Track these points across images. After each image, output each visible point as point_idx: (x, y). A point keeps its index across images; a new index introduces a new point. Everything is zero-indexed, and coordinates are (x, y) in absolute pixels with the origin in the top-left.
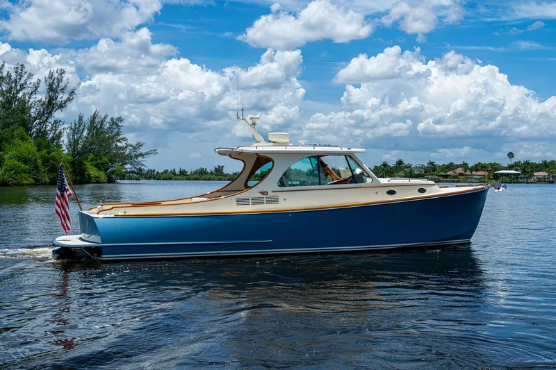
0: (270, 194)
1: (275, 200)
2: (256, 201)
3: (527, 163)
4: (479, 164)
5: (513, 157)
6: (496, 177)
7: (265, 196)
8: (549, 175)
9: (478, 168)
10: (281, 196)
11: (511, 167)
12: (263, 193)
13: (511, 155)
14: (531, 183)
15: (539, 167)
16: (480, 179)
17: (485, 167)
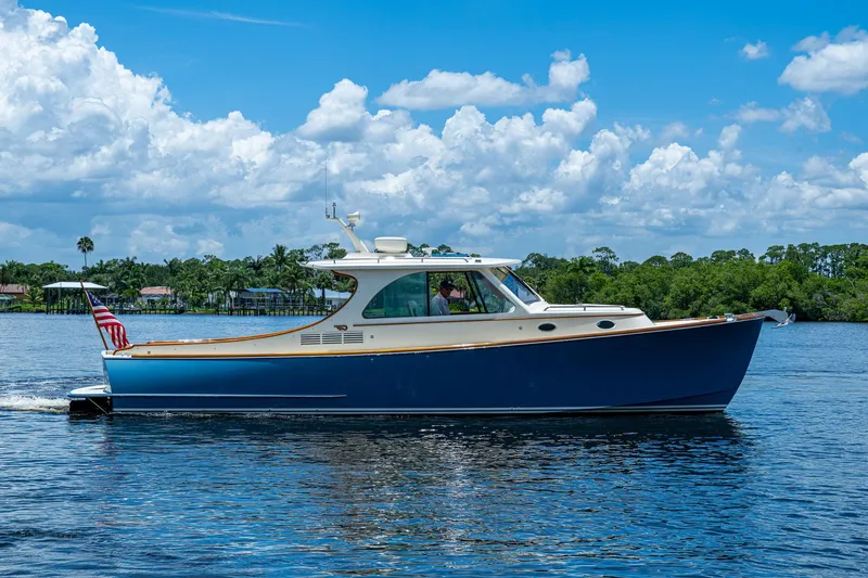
0: (351, 329)
1: (358, 338)
2: (330, 339)
3: (129, 265)
4: (12, 265)
5: (90, 249)
6: (52, 298)
7: (343, 332)
8: (175, 294)
9: (7, 274)
10: (367, 332)
11: (88, 274)
12: (339, 327)
13: (86, 245)
14: (132, 312)
15: (154, 275)
16: (10, 302)
17: (26, 273)
